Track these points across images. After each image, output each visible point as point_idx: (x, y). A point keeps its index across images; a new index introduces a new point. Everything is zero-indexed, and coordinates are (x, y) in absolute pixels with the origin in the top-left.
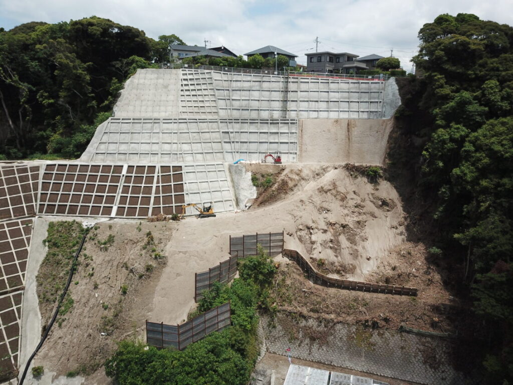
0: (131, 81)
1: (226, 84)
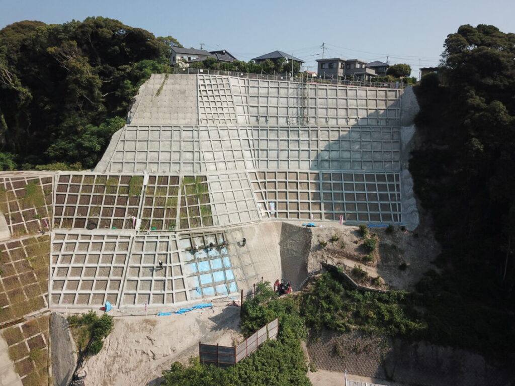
1: (243, 89)
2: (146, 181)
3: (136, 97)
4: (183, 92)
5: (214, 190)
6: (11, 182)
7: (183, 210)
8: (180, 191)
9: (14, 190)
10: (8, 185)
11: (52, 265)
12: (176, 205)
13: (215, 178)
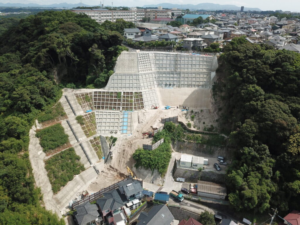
0: (120, 58)
1: (154, 57)
2: (122, 94)
3: (116, 62)
4: (133, 60)
5: (144, 97)
6: (80, 94)
7: (135, 104)
8: (133, 97)
9: (81, 97)
10: (80, 95)
11: (97, 121)
12: (132, 102)
13: (144, 93)
